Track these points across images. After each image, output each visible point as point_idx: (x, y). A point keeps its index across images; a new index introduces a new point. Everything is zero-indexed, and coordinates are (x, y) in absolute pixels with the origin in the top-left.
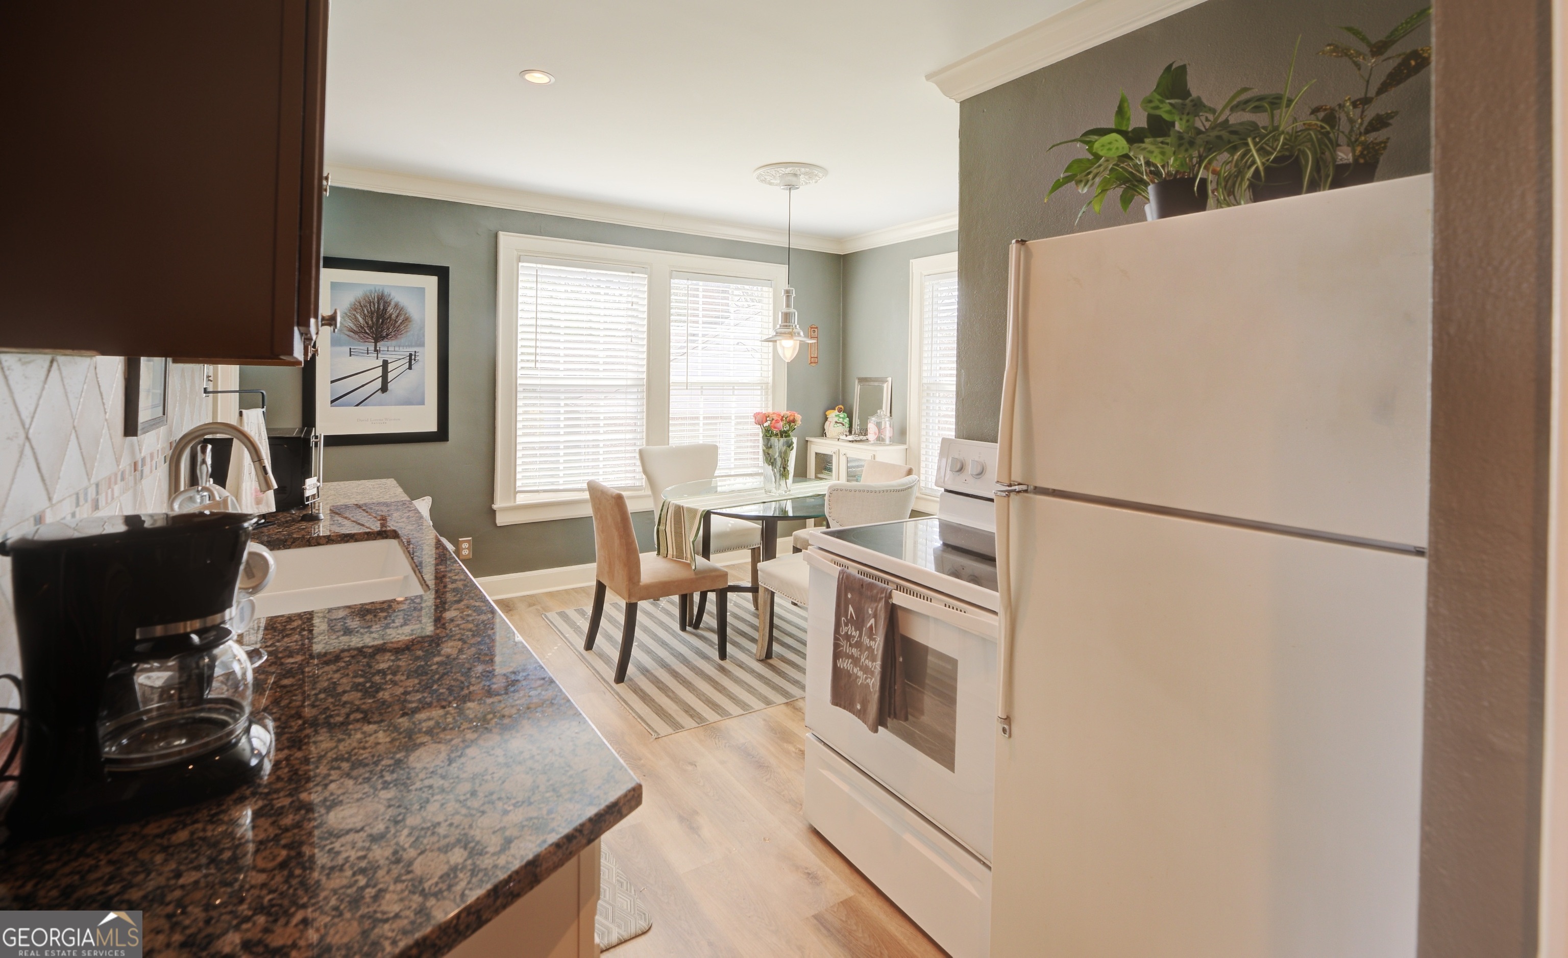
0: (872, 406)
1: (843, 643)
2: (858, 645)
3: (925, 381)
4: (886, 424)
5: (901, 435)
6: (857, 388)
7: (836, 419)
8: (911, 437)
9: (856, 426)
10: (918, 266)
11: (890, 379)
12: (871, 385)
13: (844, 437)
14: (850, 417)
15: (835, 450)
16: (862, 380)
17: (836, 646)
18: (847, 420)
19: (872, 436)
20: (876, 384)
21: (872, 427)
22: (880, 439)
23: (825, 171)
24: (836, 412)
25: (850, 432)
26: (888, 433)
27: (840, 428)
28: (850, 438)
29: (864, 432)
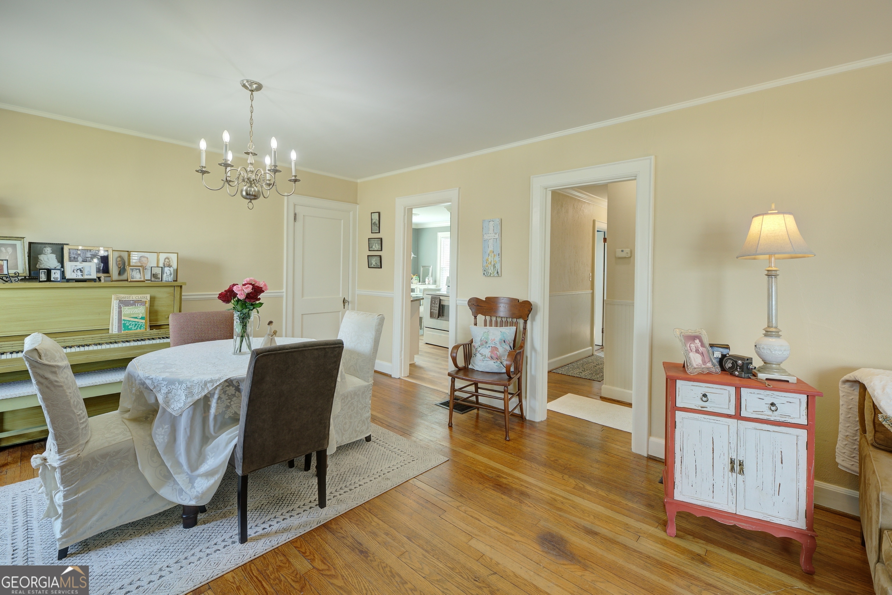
0: (426, 274)
1: (432, 307)
2: (435, 307)
3: (441, 267)
4: (431, 279)
5: (435, 282)
6: (422, 269)
7: (415, 278)
8: (438, 283)
9: (421, 280)
10: (440, 235)
11: (431, 266)
12: (425, 267)
13: (418, 283)
14: (419, 277)
15: (416, 287)
16: (423, 267)
17: (431, 308)
18: (418, 278)
19: (427, 283)
20: (427, 268)
21: (427, 280)
22: (429, 284)
23: (419, 215)
24: (415, 276)
25: (419, 282)
26: (431, 282)
27: (417, 281)
28: (420, 283)
29: (425, 282)
